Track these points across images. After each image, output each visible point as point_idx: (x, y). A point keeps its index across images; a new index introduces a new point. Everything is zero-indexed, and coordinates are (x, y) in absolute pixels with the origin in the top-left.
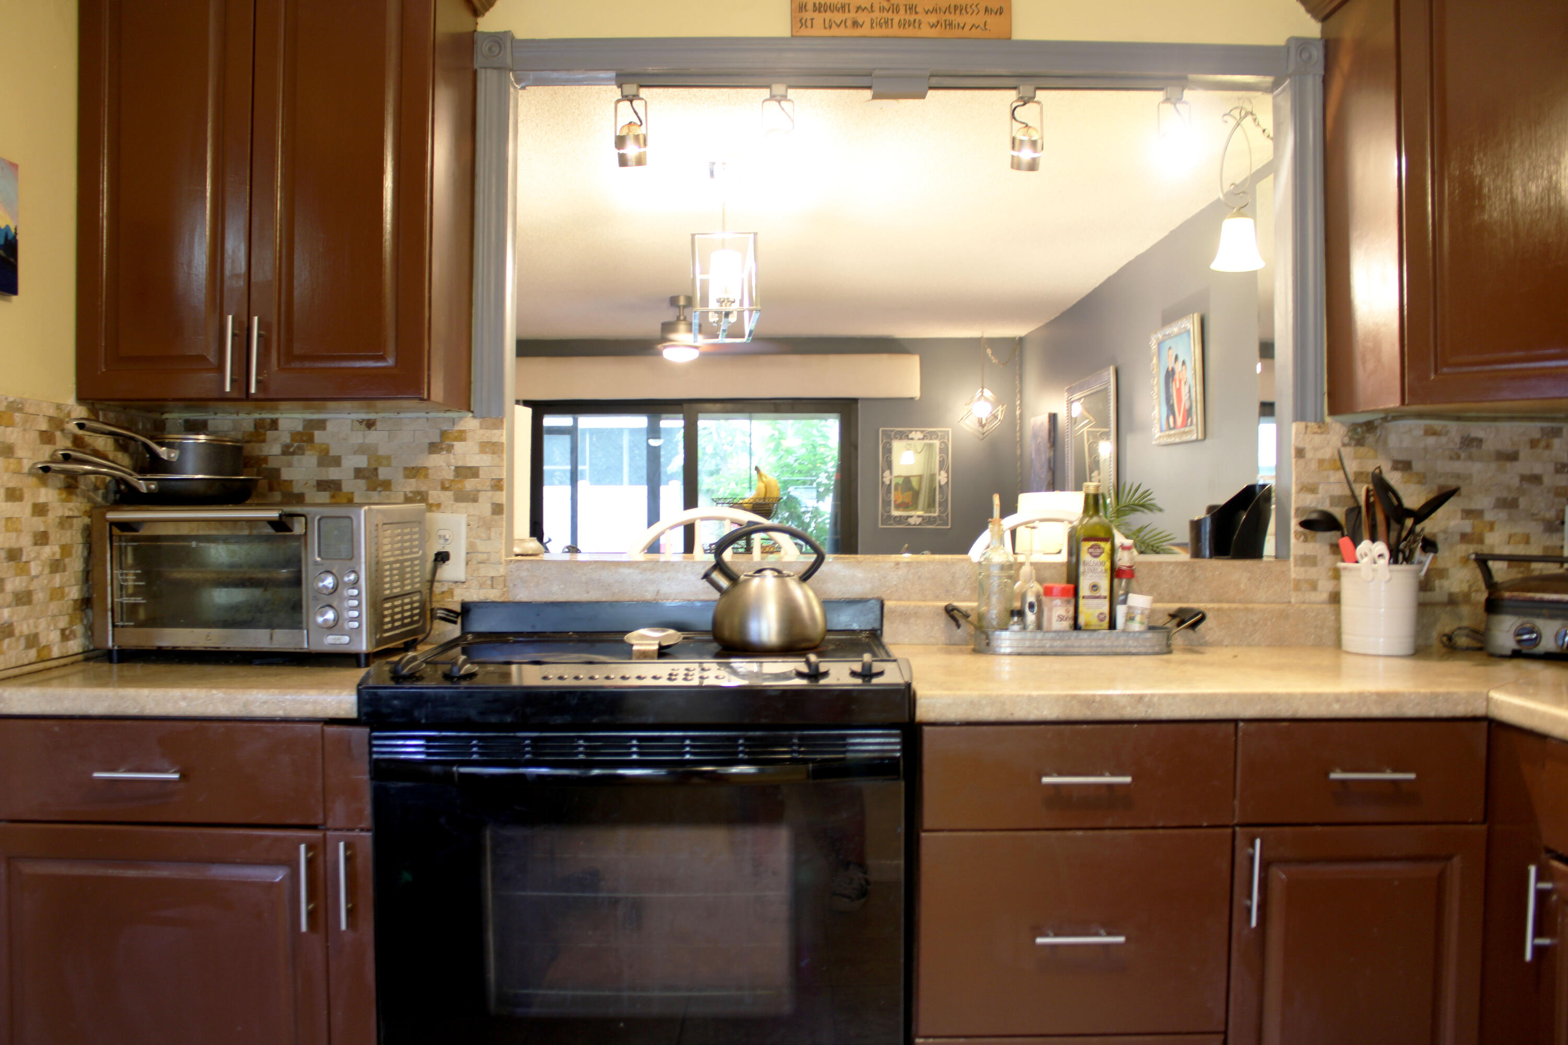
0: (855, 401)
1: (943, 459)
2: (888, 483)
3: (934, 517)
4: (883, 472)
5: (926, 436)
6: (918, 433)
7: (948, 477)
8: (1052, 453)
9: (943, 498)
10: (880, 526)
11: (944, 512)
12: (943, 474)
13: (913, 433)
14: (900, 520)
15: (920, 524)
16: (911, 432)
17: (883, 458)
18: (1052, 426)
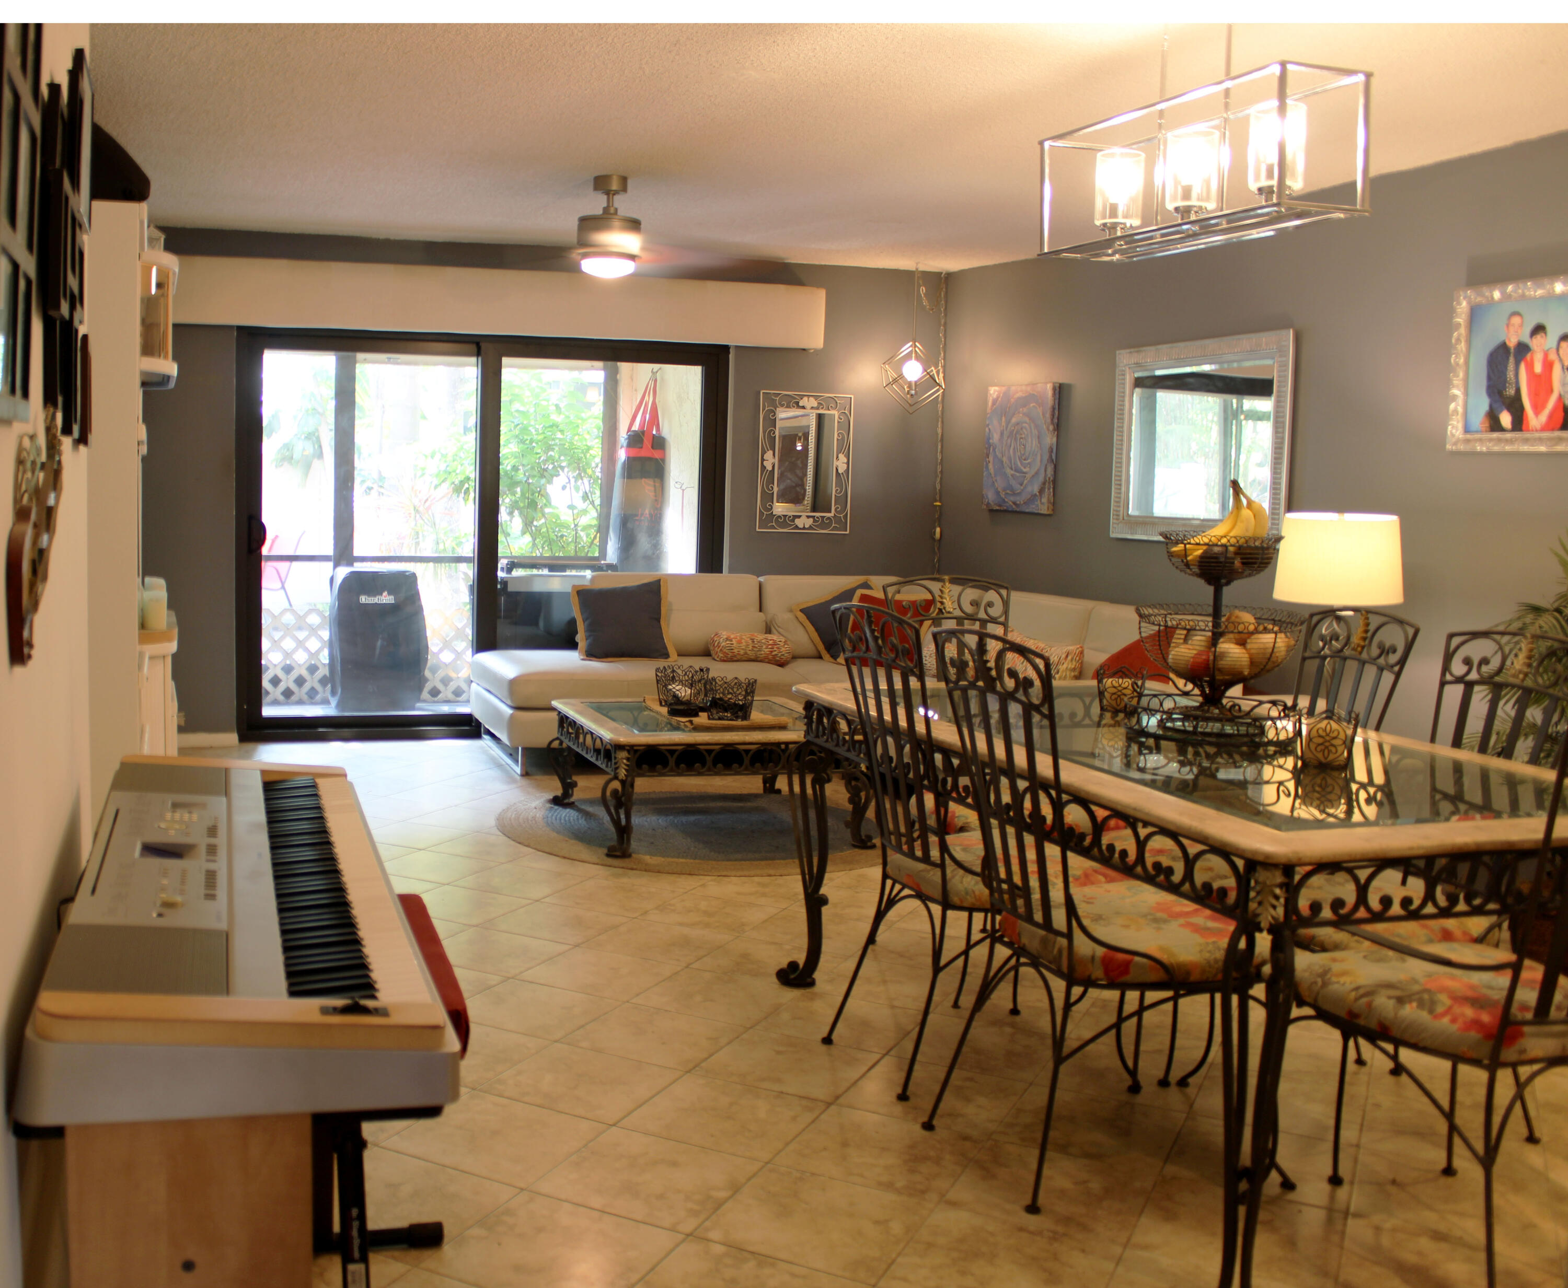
0: (725, 349)
1: (843, 438)
2: (769, 468)
3: (829, 518)
4: (764, 453)
5: (822, 404)
6: (812, 399)
7: (848, 463)
8: (1055, 439)
9: (841, 492)
10: (758, 530)
11: (840, 513)
12: (843, 459)
13: (805, 399)
14: (785, 521)
15: (810, 528)
16: (802, 397)
17: (764, 432)
18: (1057, 402)
